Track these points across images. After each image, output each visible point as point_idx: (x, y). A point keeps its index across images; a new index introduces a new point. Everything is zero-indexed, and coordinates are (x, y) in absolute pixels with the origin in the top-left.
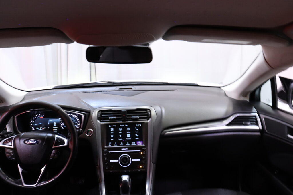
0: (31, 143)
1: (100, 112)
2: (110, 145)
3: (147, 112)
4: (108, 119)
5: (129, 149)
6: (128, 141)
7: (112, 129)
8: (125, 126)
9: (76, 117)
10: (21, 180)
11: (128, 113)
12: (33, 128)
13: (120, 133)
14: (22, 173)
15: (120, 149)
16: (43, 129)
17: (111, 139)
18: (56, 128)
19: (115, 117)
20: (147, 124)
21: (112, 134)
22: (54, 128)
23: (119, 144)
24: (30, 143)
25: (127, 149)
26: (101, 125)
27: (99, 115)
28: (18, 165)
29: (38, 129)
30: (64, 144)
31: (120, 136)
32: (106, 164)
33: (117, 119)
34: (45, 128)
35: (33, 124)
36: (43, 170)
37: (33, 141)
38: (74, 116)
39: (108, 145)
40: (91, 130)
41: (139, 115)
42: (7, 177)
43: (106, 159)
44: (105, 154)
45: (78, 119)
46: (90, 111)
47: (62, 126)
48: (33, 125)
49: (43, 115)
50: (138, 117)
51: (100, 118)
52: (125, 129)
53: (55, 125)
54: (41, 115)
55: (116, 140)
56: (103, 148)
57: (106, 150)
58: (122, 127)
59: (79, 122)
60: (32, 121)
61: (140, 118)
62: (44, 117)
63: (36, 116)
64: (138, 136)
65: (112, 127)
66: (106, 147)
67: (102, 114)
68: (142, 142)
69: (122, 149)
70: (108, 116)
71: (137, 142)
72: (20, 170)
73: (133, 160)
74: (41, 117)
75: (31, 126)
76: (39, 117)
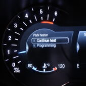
48: (16, 54)
63: (27, 16)
74: (45, 19)
75: (6, 56)
76: (39, 20)
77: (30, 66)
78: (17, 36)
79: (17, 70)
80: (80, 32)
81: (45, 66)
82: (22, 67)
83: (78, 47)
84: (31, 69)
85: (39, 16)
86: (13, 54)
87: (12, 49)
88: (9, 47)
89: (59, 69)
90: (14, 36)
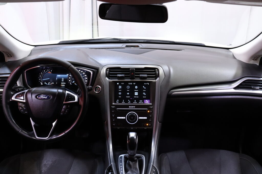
0: (43, 98)
1: (108, 70)
2: (117, 102)
3: (155, 71)
4: (116, 77)
5: (137, 106)
6: (136, 99)
7: (120, 86)
8: (133, 84)
9: (84, 73)
10: (34, 133)
11: (136, 72)
12: (41, 83)
13: (128, 90)
14: (34, 126)
15: (127, 106)
16: (51, 84)
17: (119, 97)
18: (63, 83)
19: (124, 75)
20: (155, 82)
21: (120, 92)
22: (62, 83)
23: (126, 102)
24: (41, 98)
25: (134, 107)
26: (110, 82)
27: (108, 72)
28: (31, 118)
29: (46, 84)
30: (75, 100)
31: (128, 94)
32: (114, 120)
33: (125, 77)
34: (53, 83)
35: (41, 78)
36: (54, 124)
37: (45, 96)
38: (82, 73)
39: (115, 102)
40: (99, 87)
41: (148, 74)
42: (21, 129)
43: (113, 116)
44: (113, 111)
45: (86, 76)
46: (99, 68)
47: (70, 82)
48: (42, 80)
49: (51, 71)
50: (146, 75)
51: (108, 75)
52: (132, 87)
53: (63, 81)
54: (49, 70)
55: (124, 98)
56: (111, 105)
57: (114, 107)
58: (130, 85)
59: (86, 78)
60: (40, 76)
61: (148, 77)
62: (52, 72)
63: (44, 71)
64: (145, 94)
65: (120, 85)
66: (113, 104)
67: (110, 71)
68: (149, 101)
69: (130, 107)
70: (117, 74)
71: (145, 101)
72: (33, 123)
73: (140, 118)
74: (49, 72)
75: (39, 80)
76: (48, 72)
77: (45, 83)
78: (42, 76)
79: (42, 84)
80: (57, 75)
81: (49, 83)
82: (43, 83)
83: (57, 79)
84: (45, 84)
85: (47, 71)
86: (41, 80)
87: (41, 79)
88: (40, 78)
89: (52, 84)
90: (41, 76)
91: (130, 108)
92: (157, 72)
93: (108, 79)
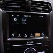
4: (11, 8)
33: (21, 8)
41: (42, 8)
61: (43, 10)
91: (29, 44)
92: (50, 6)
93: (2, 11)
